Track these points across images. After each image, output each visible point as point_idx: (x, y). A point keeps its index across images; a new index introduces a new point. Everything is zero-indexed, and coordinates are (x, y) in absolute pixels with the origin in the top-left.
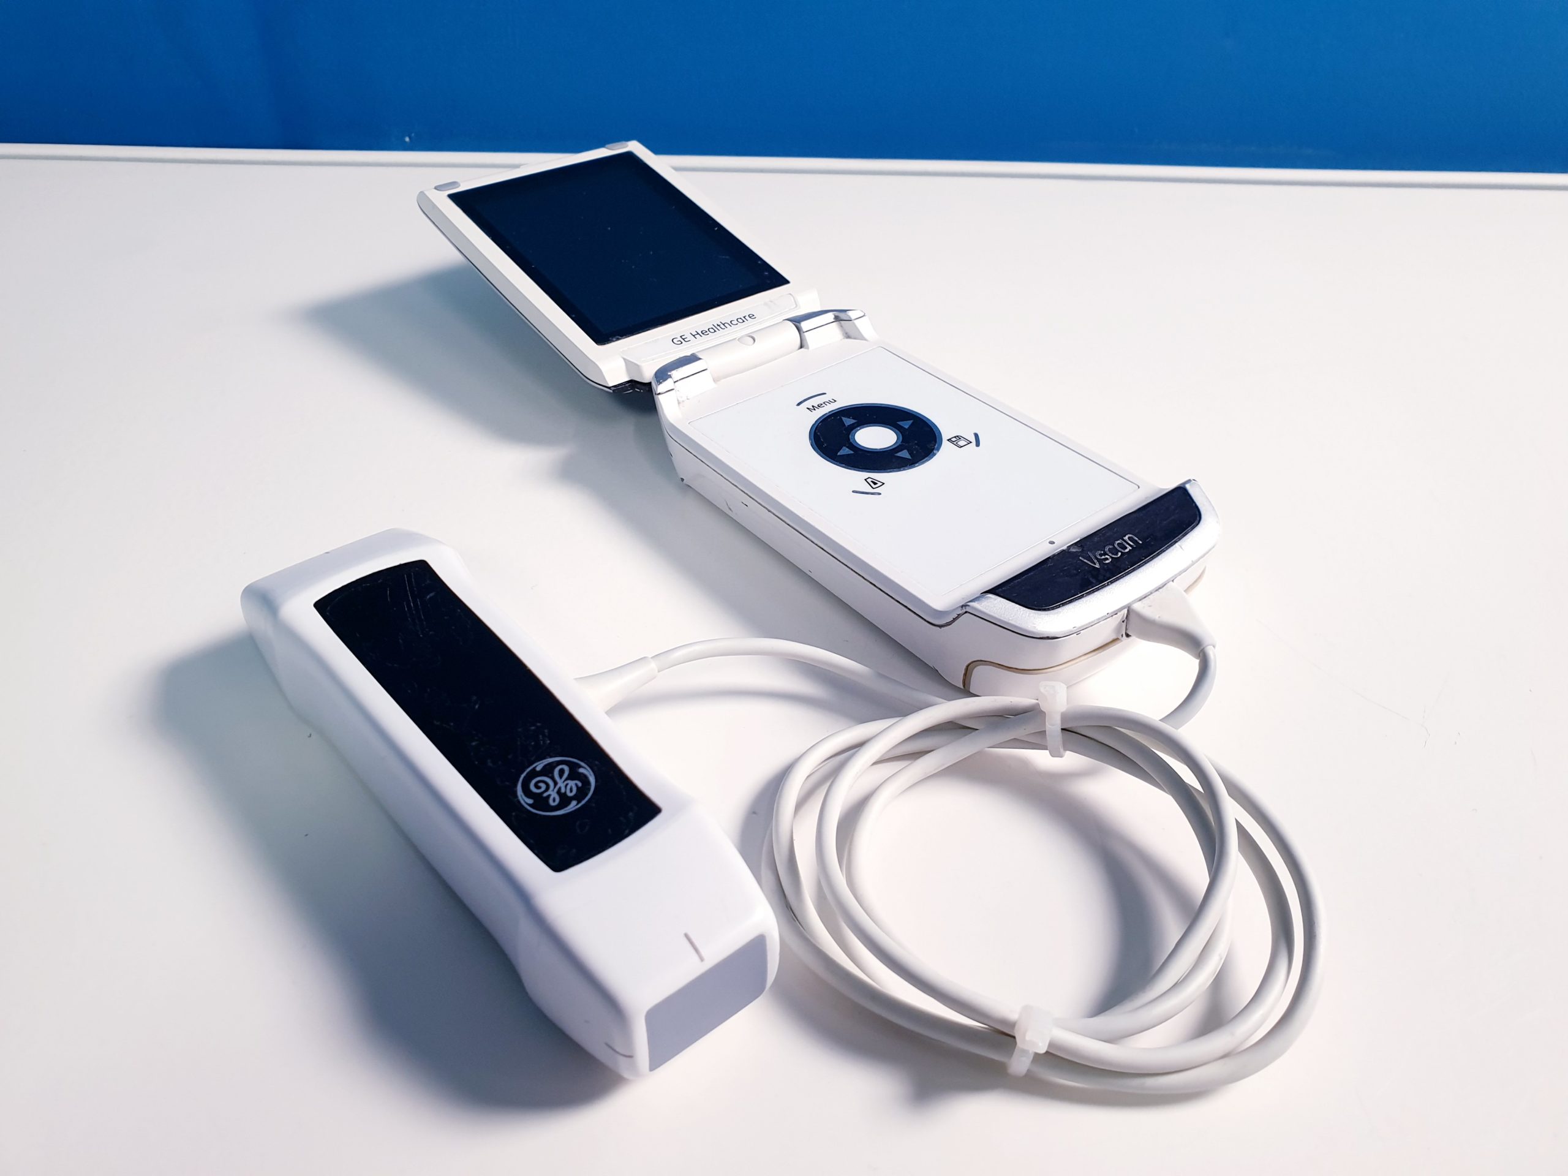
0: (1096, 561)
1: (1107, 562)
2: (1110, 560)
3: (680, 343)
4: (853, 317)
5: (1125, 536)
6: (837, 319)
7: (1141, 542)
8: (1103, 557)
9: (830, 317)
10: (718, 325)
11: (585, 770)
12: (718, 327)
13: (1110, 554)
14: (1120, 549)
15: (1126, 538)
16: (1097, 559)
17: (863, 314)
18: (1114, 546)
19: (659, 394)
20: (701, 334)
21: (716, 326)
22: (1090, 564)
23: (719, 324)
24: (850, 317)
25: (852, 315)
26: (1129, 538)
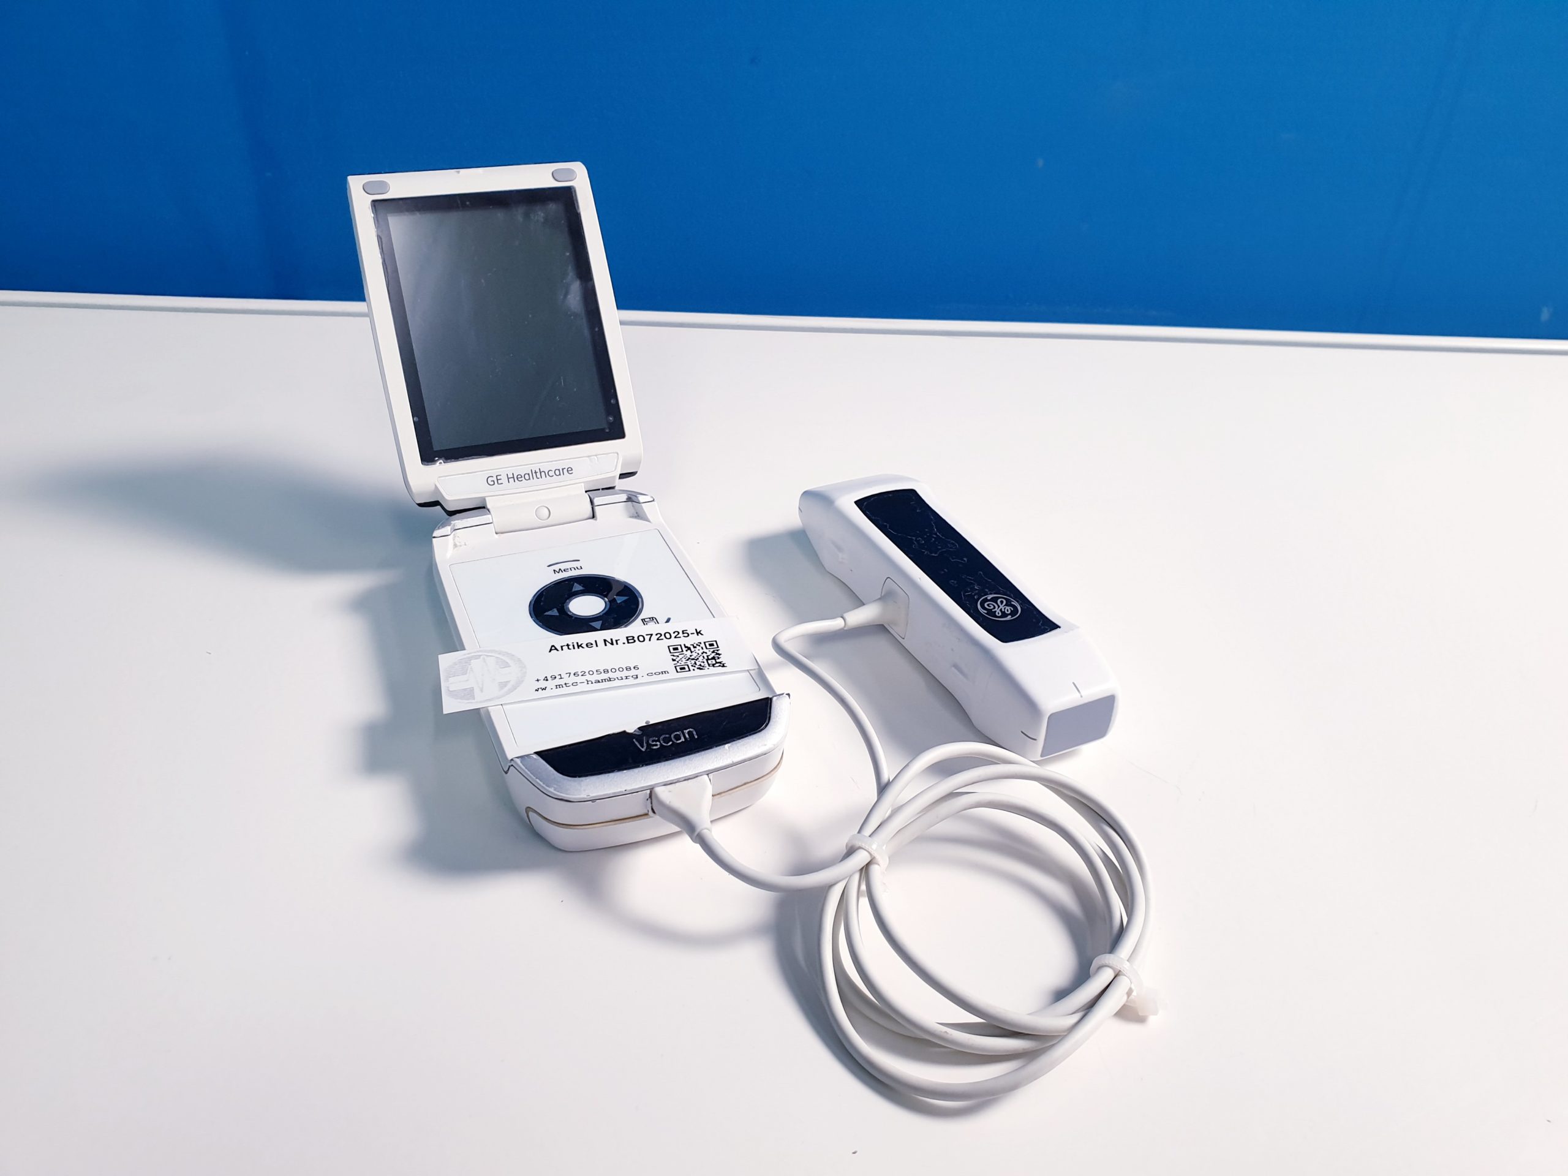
0: (645, 744)
1: (655, 747)
2: (659, 746)
3: (492, 483)
4: (641, 501)
5: (686, 729)
6: (629, 499)
7: (696, 737)
8: (654, 743)
9: (624, 497)
10: (536, 472)
11: (1015, 603)
12: (534, 474)
13: (662, 742)
14: (673, 739)
15: (686, 731)
16: (647, 743)
17: (652, 499)
18: (670, 736)
19: (434, 537)
20: (516, 480)
21: (533, 472)
22: (639, 746)
23: (538, 471)
24: (638, 500)
25: (641, 499)
26: (688, 732)
